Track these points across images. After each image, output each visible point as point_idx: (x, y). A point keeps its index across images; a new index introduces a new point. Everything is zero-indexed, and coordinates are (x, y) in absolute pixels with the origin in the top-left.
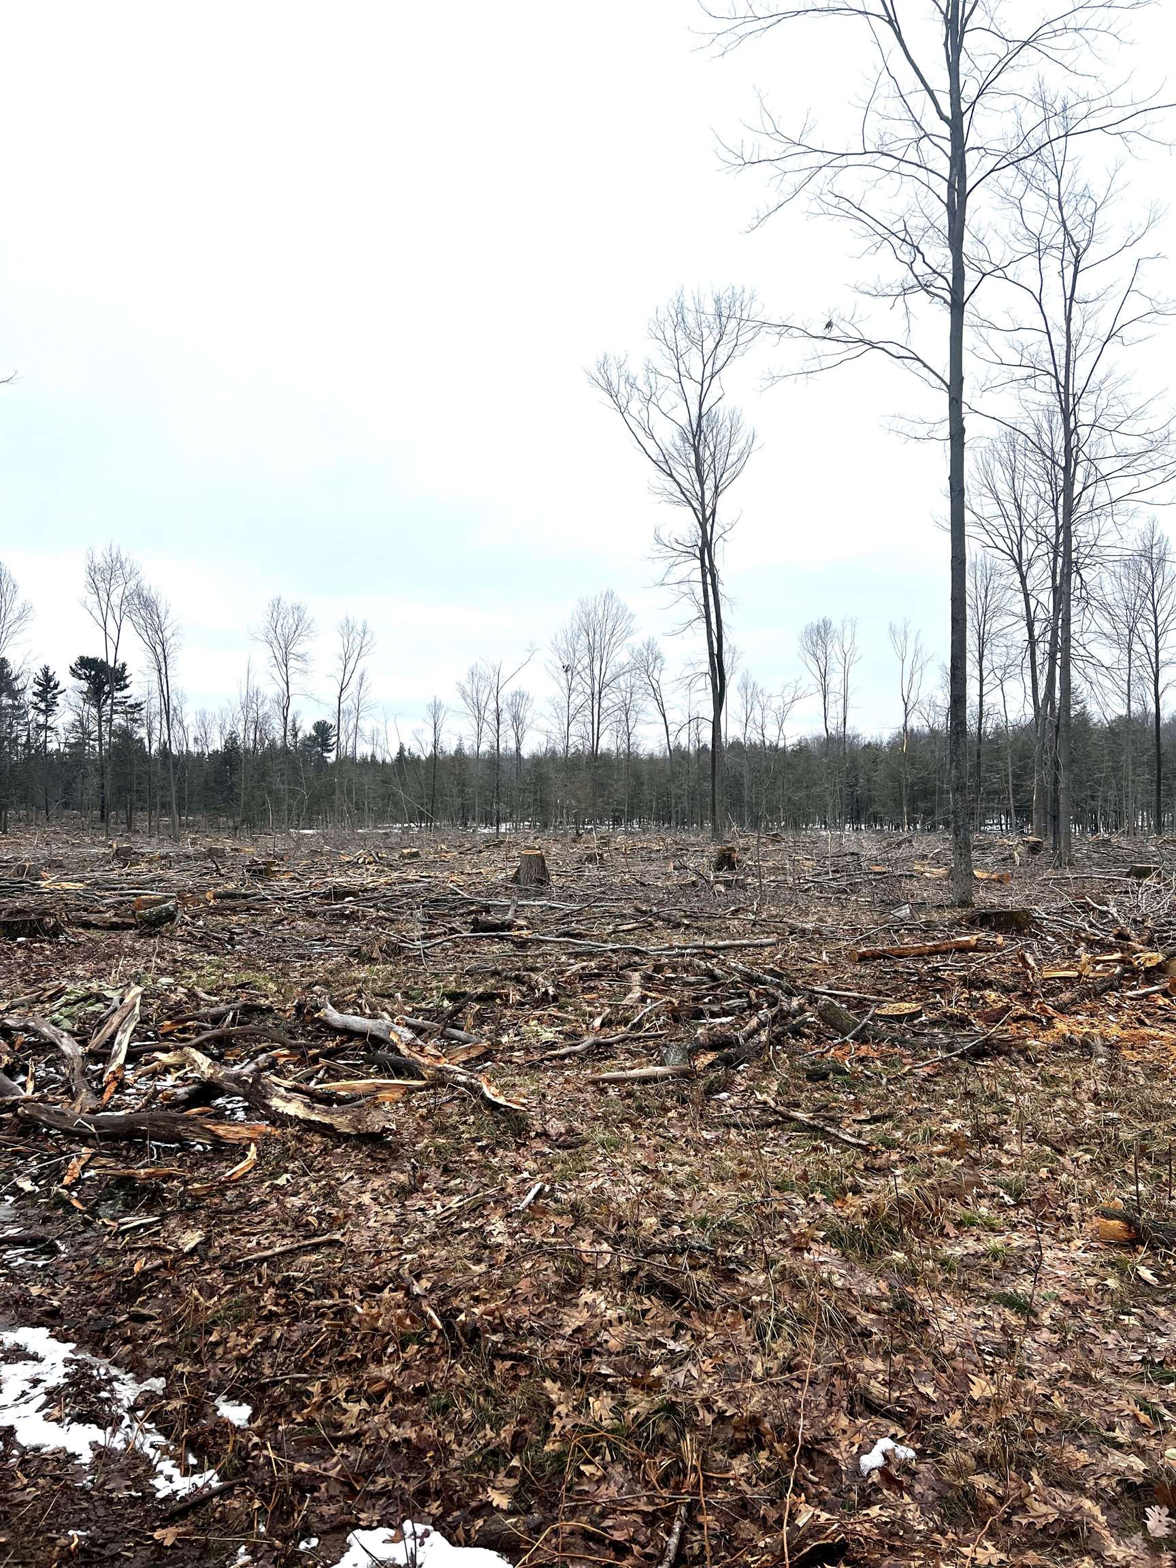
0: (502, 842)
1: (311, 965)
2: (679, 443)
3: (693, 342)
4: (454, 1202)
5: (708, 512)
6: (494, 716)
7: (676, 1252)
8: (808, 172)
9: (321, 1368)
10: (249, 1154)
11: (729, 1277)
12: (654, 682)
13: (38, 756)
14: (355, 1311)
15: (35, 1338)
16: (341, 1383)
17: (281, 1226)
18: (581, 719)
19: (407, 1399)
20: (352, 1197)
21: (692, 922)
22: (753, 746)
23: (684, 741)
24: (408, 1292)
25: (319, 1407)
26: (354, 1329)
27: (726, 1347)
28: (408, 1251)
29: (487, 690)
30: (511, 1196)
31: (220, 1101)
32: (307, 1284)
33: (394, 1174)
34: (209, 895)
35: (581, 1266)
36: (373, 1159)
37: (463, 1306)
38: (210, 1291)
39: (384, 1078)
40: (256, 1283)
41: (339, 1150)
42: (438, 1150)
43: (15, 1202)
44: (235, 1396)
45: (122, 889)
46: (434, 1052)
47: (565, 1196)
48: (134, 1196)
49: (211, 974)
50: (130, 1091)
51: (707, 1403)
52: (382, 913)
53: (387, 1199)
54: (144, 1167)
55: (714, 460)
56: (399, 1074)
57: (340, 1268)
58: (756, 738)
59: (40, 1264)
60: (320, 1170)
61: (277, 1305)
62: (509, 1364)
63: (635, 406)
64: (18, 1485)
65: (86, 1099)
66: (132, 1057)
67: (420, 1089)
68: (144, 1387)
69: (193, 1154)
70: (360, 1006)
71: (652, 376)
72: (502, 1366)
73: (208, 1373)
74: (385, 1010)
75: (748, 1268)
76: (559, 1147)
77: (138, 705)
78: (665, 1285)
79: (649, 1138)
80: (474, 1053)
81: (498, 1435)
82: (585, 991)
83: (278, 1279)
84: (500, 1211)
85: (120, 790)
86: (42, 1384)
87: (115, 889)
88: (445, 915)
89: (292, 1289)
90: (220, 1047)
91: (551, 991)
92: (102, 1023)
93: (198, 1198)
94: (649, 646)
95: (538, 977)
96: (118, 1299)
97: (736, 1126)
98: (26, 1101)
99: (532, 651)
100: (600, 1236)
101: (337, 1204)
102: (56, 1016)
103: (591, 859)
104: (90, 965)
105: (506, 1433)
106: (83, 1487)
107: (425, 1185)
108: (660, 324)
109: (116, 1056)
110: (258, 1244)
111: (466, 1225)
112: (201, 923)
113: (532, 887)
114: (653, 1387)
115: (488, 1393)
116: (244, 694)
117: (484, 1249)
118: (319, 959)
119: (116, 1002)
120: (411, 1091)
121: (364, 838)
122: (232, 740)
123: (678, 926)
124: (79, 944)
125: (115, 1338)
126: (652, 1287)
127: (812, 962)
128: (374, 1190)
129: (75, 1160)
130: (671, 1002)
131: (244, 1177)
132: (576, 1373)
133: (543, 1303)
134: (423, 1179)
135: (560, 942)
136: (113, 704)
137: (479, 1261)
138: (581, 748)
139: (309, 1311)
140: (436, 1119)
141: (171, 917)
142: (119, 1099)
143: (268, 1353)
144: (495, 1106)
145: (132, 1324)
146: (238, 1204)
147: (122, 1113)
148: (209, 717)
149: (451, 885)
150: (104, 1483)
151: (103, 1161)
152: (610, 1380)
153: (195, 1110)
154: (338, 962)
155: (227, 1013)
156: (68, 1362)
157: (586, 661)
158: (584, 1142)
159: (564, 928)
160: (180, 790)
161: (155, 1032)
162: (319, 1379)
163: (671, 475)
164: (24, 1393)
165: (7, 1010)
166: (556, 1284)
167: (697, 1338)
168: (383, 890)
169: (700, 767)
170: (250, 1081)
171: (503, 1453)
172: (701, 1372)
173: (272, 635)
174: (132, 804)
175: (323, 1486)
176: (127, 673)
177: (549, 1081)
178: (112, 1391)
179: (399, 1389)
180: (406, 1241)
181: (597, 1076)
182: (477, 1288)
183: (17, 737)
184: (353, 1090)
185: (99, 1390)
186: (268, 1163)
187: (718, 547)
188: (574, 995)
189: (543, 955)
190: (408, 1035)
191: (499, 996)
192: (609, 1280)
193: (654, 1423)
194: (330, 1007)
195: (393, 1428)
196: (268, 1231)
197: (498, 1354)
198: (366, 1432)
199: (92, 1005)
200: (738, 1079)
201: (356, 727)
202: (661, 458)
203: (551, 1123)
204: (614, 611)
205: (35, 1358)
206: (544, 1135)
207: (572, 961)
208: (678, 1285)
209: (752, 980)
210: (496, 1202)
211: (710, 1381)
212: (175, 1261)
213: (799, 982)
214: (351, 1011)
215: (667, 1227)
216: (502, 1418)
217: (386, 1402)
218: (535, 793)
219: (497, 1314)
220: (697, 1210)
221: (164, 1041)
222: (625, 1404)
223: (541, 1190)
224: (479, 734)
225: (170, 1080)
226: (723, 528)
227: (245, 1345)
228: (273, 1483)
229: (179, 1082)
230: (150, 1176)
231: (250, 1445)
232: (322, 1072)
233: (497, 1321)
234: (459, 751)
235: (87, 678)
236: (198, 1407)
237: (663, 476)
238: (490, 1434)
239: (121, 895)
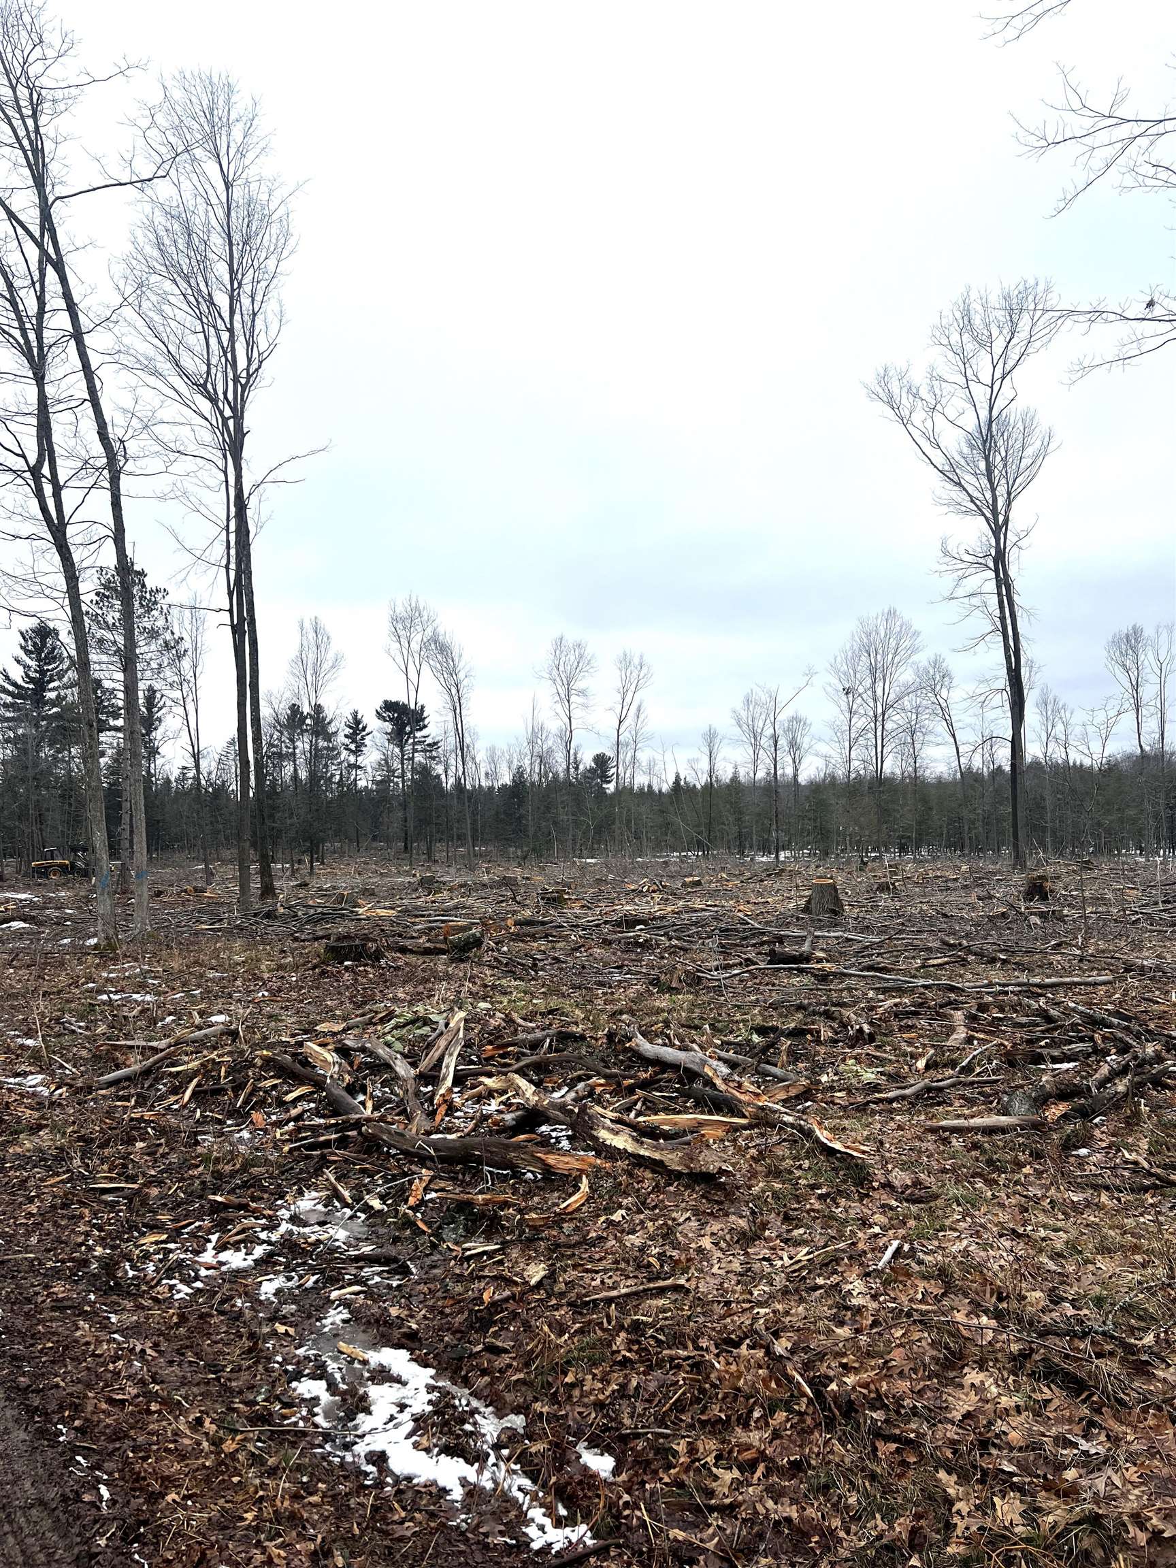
0: (783, 871)
1: (612, 993)
2: (966, 450)
3: (980, 344)
4: (802, 1253)
5: (1001, 518)
6: (771, 742)
7: (1075, 1336)
8: (1119, 145)
9: (683, 1425)
10: (582, 1186)
11: (1142, 1369)
12: (942, 701)
13: (350, 793)
14: (713, 1366)
15: (396, 1359)
16: (709, 1446)
17: (623, 1265)
18: (864, 742)
19: (781, 1471)
20: (691, 1240)
21: (1009, 957)
22: (1055, 767)
23: (977, 763)
24: (769, 1352)
25: (687, 1470)
26: (714, 1386)
27: (1152, 1452)
28: (760, 1304)
29: (763, 717)
30: (865, 1252)
31: (543, 1128)
32: (657, 1330)
33: (733, 1218)
34: (510, 922)
35: (961, 1341)
36: (709, 1201)
37: (831, 1373)
38: (561, 1329)
39: (702, 1113)
40: (605, 1325)
41: (672, 1189)
42: (776, 1195)
43: (367, 1219)
44: (594, 1443)
45: (429, 915)
46: (753, 1088)
47: (930, 1258)
48: (474, 1222)
49: (520, 1000)
50: (458, 1114)
51: (1139, 1519)
52: (675, 942)
53: (729, 1245)
54: (481, 1192)
55: (1005, 466)
56: (719, 1110)
57: (689, 1317)
58: (1058, 755)
59: (395, 1284)
60: (655, 1207)
61: (630, 1350)
62: (894, 1446)
63: (918, 417)
64: (396, 1517)
65: (420, 1121)
66: (459, 1080)
67: (745, 1128)
68: (506, 1423)
69: (526, 1182)
70: (668, 1037)
71: (936, 384)
72: (886, 1449)
73: (566, 1415)
74: (693, 1041)
75: (1164, 1361)
76: (907, 1201)
77: (435, 744)
78: (1067, 1374)
79: (1008, 1197)
80: (793, 1092)
81: (891, 1527)
82: (902, 1029)
83: (627, 1323)
84: (856, 1269)
85: (423, 822)
86: (408, 1409)
87: (423, 916)
88: (737, 945)
89: (643, 1335)
90: (540, 1073)
91: (866, 1028)
92: (430, 1046)
93: (534, 1228)
94: (936, 664)
95: (848, 1013)
96: (472, 1328)
97: (1107, 1188)
98: (368, 1120)
99: (810, 674)
100: (977, 1308)
101: (676, 1246)
102: (389, 1038)
103: (883, 888)
104: (409, 988)
105: (902, 1526)
106: (458, 1527)
107: (767, 1233)
108: (944, 330)
109: (445, 1079)
110: (603, 1282)
111: (820, 1281)
112: (505, 949)
113: (825, 917)
114: (1070, 1493)
115: (873, 1477)
116: (530, 730)
117: (844, 1311)
118: (619, 986)
119: (441, 1026)
120: (736, 1129)
121: (643, 866)
122: (520, 773)
123: (993, 960)
124: (397, 968)
125: (472, 1368)
126: (1049, 1373)
127: (1158, 1003)
128: (713, 1234)
129: (417, 1181)
130: (1002, 1044)
131: (578, 1209)
132: (975, 1467)
133: (922, 1379)
134: (764, 1226)
135: (864, 977)
136: (414, 744)
137: (841, 1324)
138: (862, 772)
139: (663, 1360)
140: (768, 1161)
141: (478, 942)
142: (450, 1122)
143: (625, 1402)
144: (831, 1152)
145: (488, 1355)
146: (576, 1238)
147: (453, 1136)
148: (498, 753)
149: (740, 914)
150: (478, 1526)
151: (442, 1184)
152: (1015, 1479)
153: (522, 1137)
154: (638, 991)
155: (544, 1040)
156: (430, 1389)
157: (868, 683)
158: (936, 1197)
159: (867, 961)
160: (474, 823)
161: (478, 1057)
162: (683, 1437)
163: (959, 484)
164: (392, 1418)
165: (344, 1031)
166: (935, 1360)
167: (1114, 1440)
168: (671, 919)
169: (996, 791)
170: (576, 1110)
171: (900, 1549)
172: (1125, 1481)
173: (555, 672)
174: (431, 836)
175: (701, 1558)
176: (425, 715)
177: (879, 1126)
178: (475, 1424)
179: (772, 1460)
180: (756, 1293)
181: (934, 1123)
182: (844, 1355)
183: (333, 775)
184: (675, 1124)
185: (463, 1422)
186: (600, 1197)
187: (1012, 556)
188: (890, 1033)
189: (849, 989)
190: (725, 1070)
191: (810, 1032)
192: (997, 1360)
193: (1076, 1535)
194: (639, 1036)
195: (770, 1504)
196: (610, 1270)
197: (877, 1434)
198: (740, 1505)
199: (419, 1028)
200: (1097, 1133)
201: (634, 758)
202: (947, 468)
203: (894, 1174)
204: (898, 629)
205: (398, 1380)
206: (888, 1186)
207: (881, 997)
208: (1083, 1375)
209: (1095, 1023)
210: (850, 1258)
211: (1136, 1492)
212: (523, 1293)
213: (1152, 1026)
214: (660, 1041)
215: (1056, 1303)
216: (893, 1509)
217: (759, 1473)
218: (815, 820)
219: (872, 1387)
220: (1088, 1284)
221: (487, 1066)
222: (1038, 1510)
223: (898, 1250)
224: (755, 761)
225: (494, 1105)
226: (1018, 535)
227: (602, 1391)
228: (651, 1550)
229: (502, 1107)
230: (487, 1202)
231: (621, 1502)
232: (639, 1104)
233: (873, 1395)
234: (735, 779)
235: (391, 720)
236: (562, 1455)
237: (949, 486)
238: (882, 1526)
239: (430, 922)
